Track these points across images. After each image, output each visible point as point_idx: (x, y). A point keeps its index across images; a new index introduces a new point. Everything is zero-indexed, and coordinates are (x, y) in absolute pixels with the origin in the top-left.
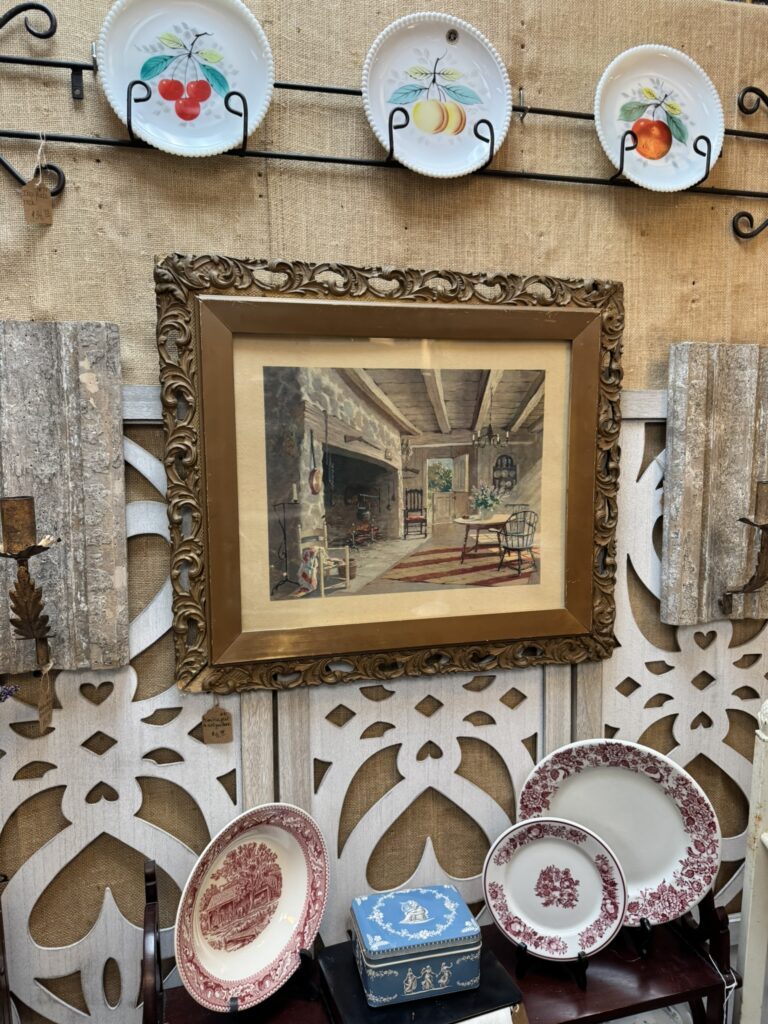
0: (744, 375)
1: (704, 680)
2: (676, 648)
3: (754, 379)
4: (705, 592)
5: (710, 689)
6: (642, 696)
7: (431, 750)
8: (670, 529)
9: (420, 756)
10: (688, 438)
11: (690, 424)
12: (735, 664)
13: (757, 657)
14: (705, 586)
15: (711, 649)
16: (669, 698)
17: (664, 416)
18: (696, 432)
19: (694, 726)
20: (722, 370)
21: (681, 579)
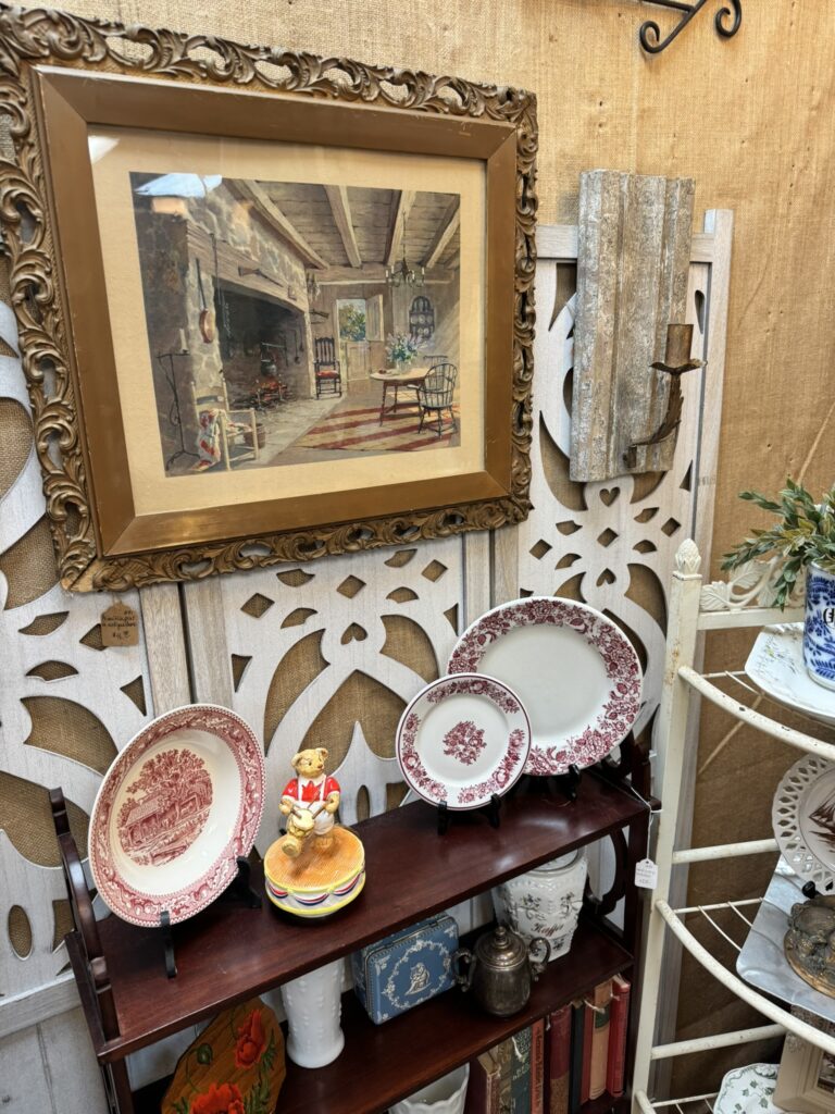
0: (651, 211)
1: (609, 536)
2: (584, 507)
3: (661, 216)
4: (612, 446)
5: (615, 545)
6: (553, 557)
7: (356, 632)
8: (581, 380)
9: (345, 640)
10: (600, 279)
11: (602, 263)
12: (636, 519)
13: (654, 511)
14: (612, 440)
15: (615, 505)
16: (577, 557)
17: (575, 256)
18: (608, 272)
19: (599, 583)
20: (631, 204)
21: (592, 433)
